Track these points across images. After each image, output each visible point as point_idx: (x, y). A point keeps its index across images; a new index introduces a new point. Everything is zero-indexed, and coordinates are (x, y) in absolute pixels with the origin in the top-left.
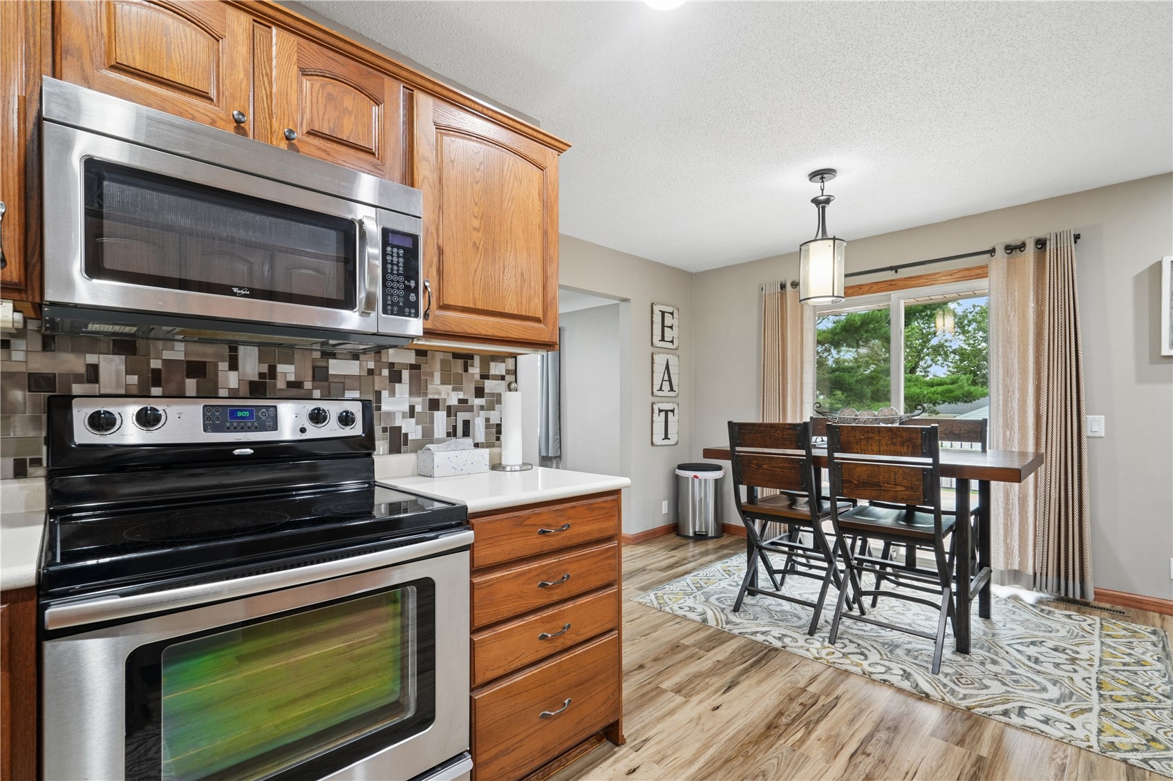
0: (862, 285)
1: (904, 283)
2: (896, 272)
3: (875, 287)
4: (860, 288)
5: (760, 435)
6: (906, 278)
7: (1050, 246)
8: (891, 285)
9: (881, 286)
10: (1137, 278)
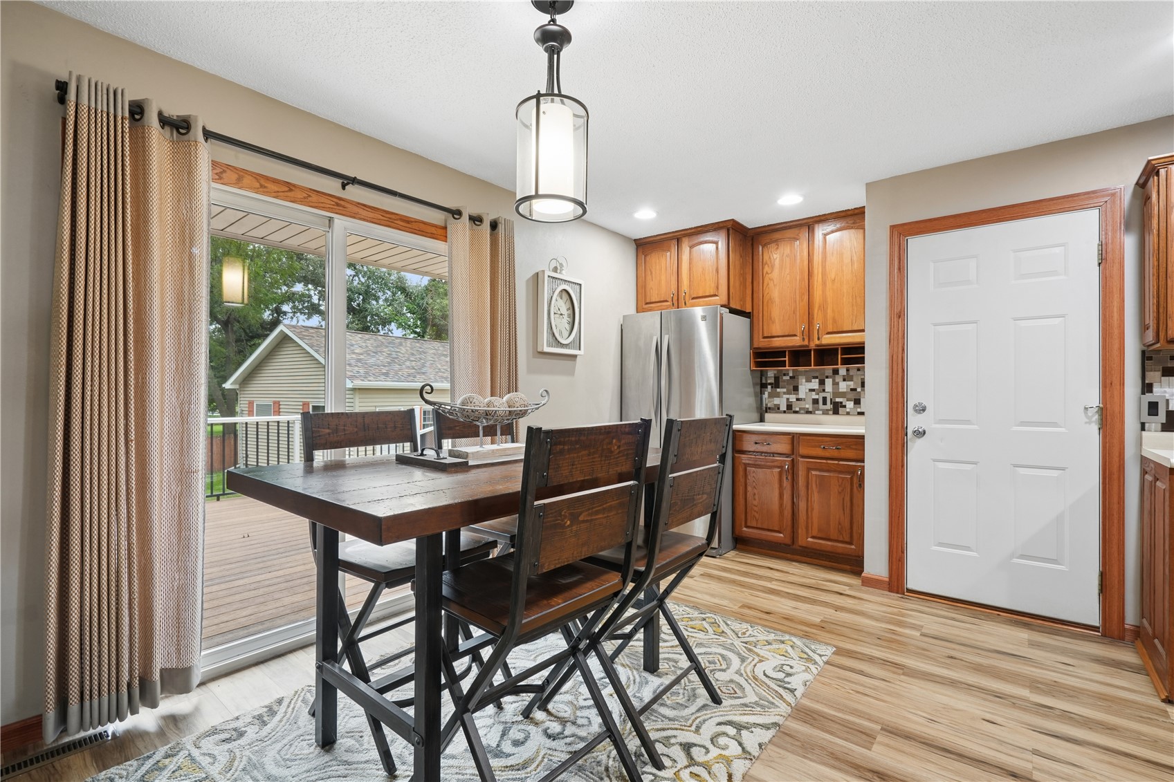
0: (294, 186)
1: (356, 209)
2: (344, 186)
3: (314, 198)
4: (291, 190)
5: (586, 452)
6: (359, 203)
7: (501, 228)
8: (338, 205)
9: (323, 199)
10: (528, 281)
